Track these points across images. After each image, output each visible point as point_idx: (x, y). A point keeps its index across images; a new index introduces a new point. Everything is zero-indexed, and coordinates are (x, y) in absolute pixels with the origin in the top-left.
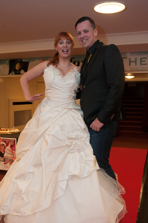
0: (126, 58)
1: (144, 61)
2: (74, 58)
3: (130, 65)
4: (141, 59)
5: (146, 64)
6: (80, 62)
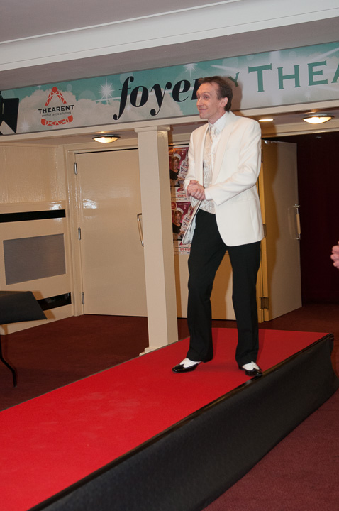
0: (269, 67)
1: (320, 73)
2: (132, 79)
3: (281, 87)
4: (311, 66)
5: (325, 82)
6: (149, 90)
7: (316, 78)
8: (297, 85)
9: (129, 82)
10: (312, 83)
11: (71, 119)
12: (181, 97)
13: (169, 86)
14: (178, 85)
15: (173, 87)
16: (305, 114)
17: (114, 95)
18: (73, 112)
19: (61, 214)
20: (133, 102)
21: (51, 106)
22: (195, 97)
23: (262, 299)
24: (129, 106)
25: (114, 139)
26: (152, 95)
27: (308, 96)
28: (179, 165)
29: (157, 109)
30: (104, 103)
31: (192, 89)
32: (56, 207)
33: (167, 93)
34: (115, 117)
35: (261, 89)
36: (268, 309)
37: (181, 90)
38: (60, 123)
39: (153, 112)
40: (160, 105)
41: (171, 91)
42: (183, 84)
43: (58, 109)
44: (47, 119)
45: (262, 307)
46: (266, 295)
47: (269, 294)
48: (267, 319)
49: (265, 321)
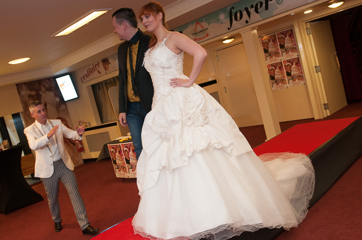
2: (233, 8)
6: (243, 11)
9: (232, 10)
11: (207, 35)
12: (259, 10)
13: (252, 7)
14: (257, 5)
15: (254, 6)
16: (329, 3)
17: (226, 18)
18: (208, 31)
19: (214, 82)
20: (236, 19)
21: (197, 31)
22: (267, 8)
23: (324, 104)
24: (234, 22)
25: (232, 40)
26: (245, 13)
28: (268, 45)
29: (248, 19)
30: (222, 23)
31: (264, 5)
32: (210, 80)
33: (252, 10)
34: (229, 29)
36: (328, 109)
37: (259, 7)
38: (203, 38)
39: (247, 22)
40: (250, 18)
41: (254, 9)
42: (259, 4)
43: (201, 31)
44: (197, 38)
45: (325, 109)
46: (326, 102)
47: (328, 101)
48: (329, 115)
49: (328, 116)
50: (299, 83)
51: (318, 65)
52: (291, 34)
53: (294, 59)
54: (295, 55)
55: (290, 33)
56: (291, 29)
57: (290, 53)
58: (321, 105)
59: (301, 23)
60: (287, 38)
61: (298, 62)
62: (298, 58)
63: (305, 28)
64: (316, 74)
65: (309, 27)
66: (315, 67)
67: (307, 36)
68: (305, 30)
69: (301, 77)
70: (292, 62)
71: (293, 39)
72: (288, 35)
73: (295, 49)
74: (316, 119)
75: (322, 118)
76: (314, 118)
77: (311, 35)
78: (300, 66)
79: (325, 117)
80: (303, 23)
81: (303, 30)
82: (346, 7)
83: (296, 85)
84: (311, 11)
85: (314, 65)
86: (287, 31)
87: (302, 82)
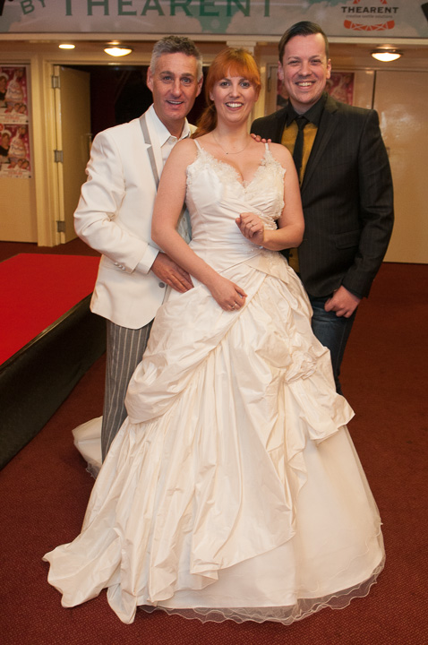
1: (130, 3)
3: (90, 13)
5: (134, 14)
7: (125, 8)
8: (107, 13)
10: (121, 13)
16: (105, 44)
27: (117, 25)
35: (69, 12)
36: (63, 232)
45: (59, 231)
46: (63, 220)
47: (65, 217)
48: (63, 242)
49: (61, 245)
50: (20, 173)
51: (60, 148)
52: (23, 78)
53: (19, 126)
54: (22, 120)
55: (21, 75)
56: (25, 69)
57: (14, 112)
58: (53, 221)
59: (44, 63)
60: (13, 82)
61: (25, 133)
62: (27, 126)
63: (50, 73)
64: (54, 164)
65: (57, 74)
66: (56, 151)
67: (51, 91)
68: (50, 79)
69: (26, 163)
70: (13, 129)
71: (23, 88)
72: (15, 78)
73: (25, 107)
74: (40, 244)
75: (51, 245)
76: (36, 244)
77: (58, 91)
78: (28, 142)
79: (57, 244)
80: (50, 65)
81: (47, 76)
82: (133, 60)
83: (14, 176)
84: (72, 47)
85: (53, 148)
86: (16, 69)
87: (26, 173)
